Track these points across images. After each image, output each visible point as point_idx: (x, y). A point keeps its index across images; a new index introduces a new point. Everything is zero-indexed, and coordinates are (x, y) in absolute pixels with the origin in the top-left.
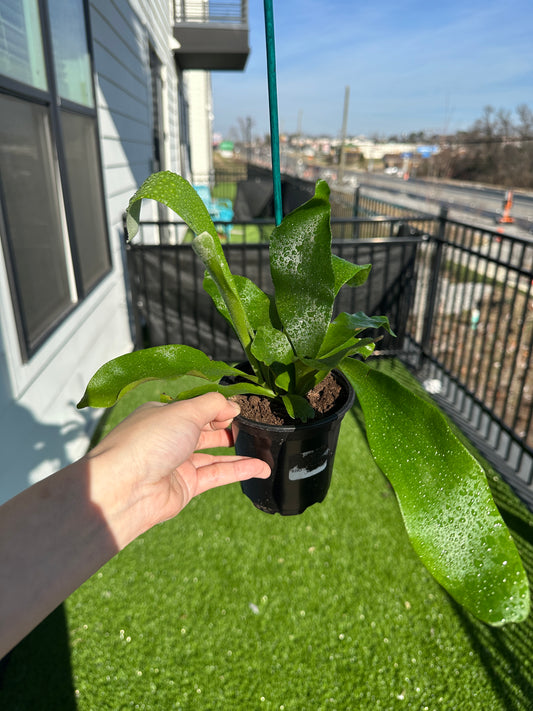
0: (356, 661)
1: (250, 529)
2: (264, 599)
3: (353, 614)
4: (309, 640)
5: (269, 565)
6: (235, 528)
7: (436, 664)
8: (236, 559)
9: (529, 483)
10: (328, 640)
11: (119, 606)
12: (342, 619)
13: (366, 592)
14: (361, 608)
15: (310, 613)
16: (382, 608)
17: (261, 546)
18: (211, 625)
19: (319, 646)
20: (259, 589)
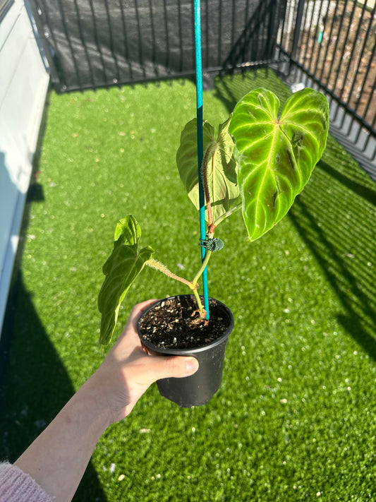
0: (254, 293)
1: (170, 213)
2: (187, 260)
3: (249, 262)
4: (221, 282)
5: (187, 237)
6: (158, 214)
7: (309, 288)
8: (163, 236)
9: (373, 159)
10: (234, 281)
11: (85, 276)
12: (242, 266)
13: (258, 248)
14: (254, 258)
15: (219, 265)
16: (269, 257)
17: (180, 225)
18: (152, 280)
19: (228, 285)
20: (182, 254)
